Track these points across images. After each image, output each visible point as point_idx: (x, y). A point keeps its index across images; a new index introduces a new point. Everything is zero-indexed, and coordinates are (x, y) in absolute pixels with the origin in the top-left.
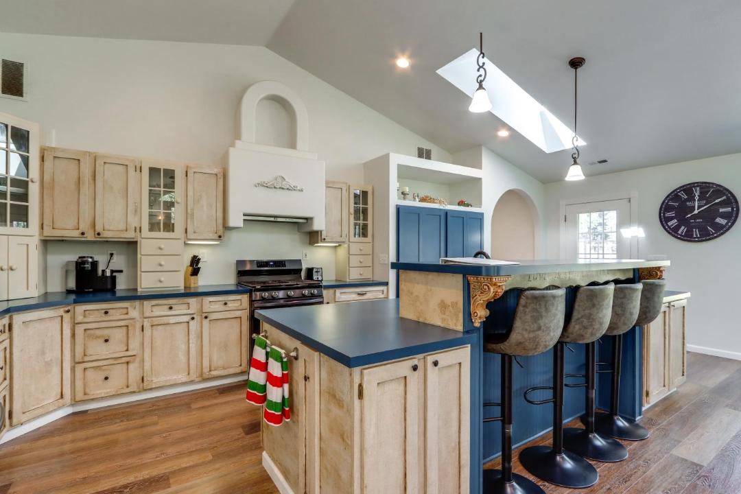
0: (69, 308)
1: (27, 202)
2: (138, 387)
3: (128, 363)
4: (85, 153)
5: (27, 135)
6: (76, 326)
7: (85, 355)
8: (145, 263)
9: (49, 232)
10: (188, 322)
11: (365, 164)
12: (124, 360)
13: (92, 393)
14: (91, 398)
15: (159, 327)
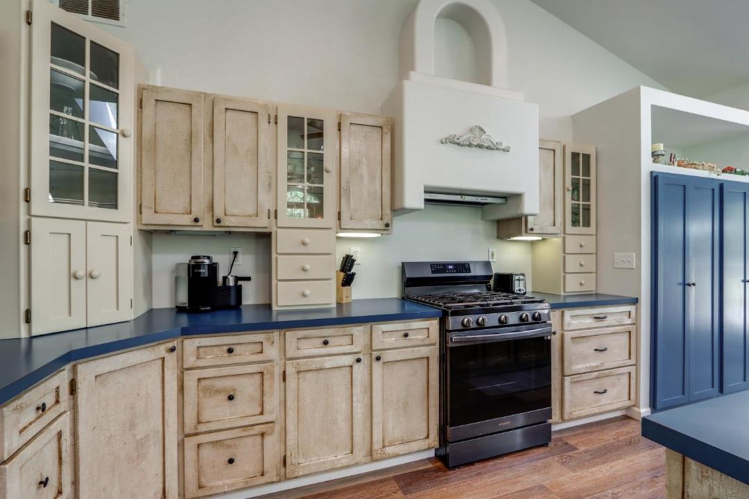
0: (175, 343)
1: (117, 168)
2: (278, 475)
3: (263, 435)
4: (199, 94)
5: (115, 61)
6: (185, 373)
7: (199, 422)
8: (283, 266)
9: (150, 218)
10: (351, 366)
11: (573, 117)
12: (257, 429)
13: (209, 485)
14: (209, 493)
15: (309, 375)
